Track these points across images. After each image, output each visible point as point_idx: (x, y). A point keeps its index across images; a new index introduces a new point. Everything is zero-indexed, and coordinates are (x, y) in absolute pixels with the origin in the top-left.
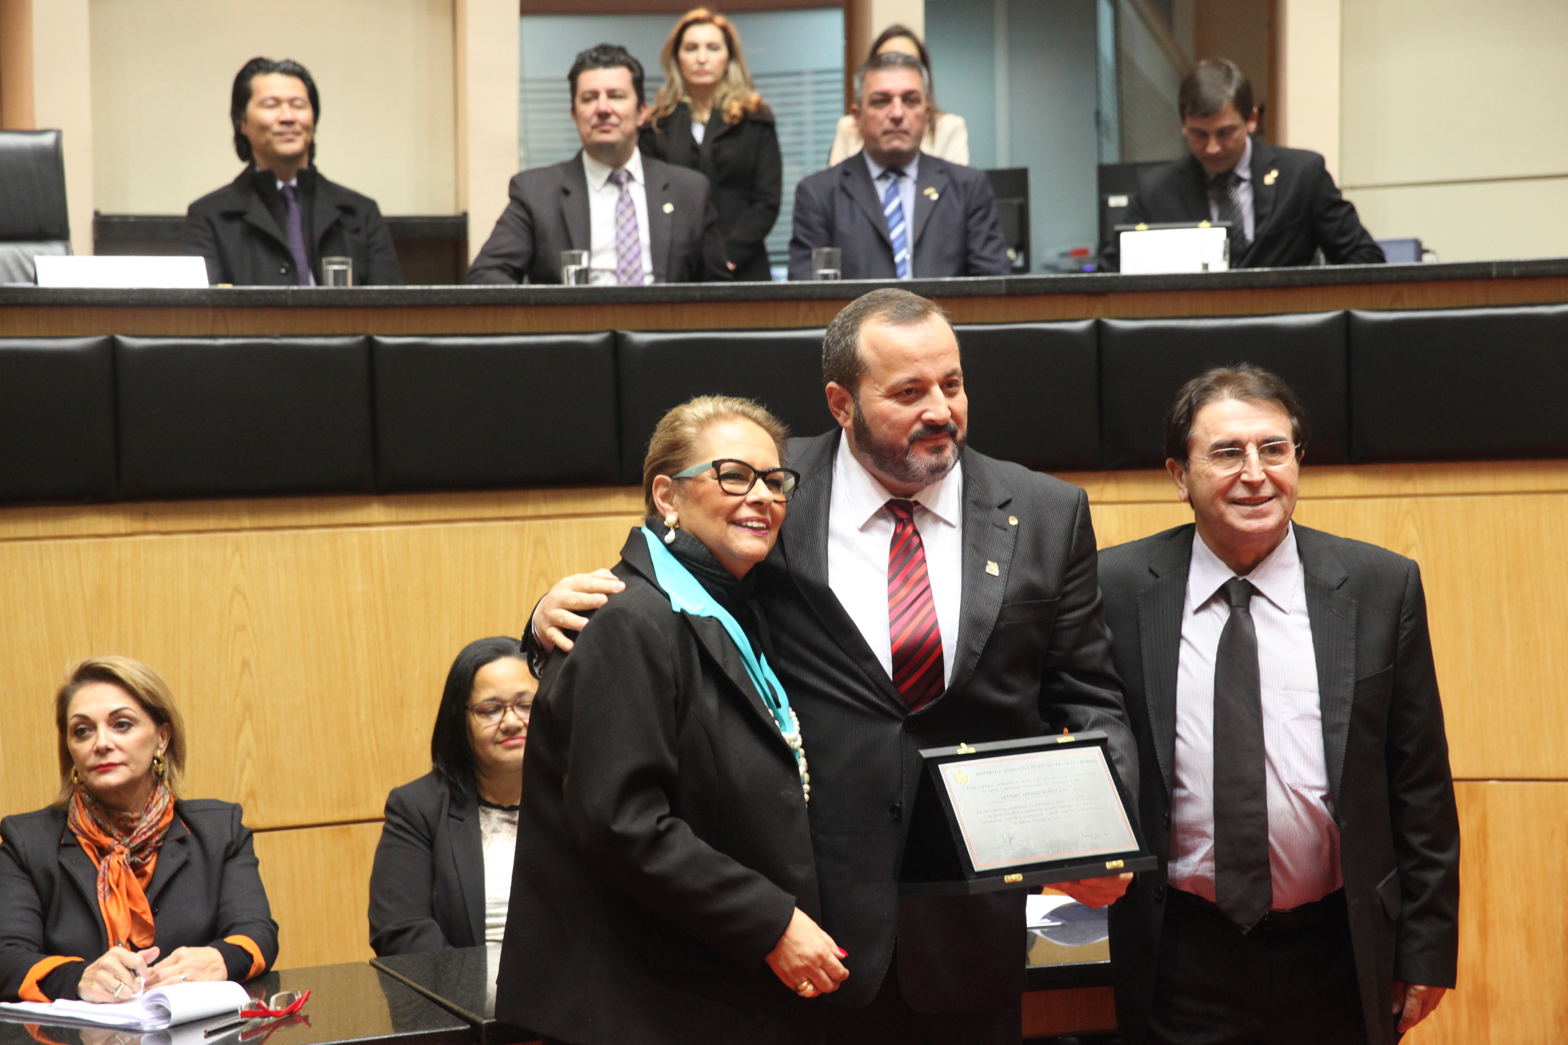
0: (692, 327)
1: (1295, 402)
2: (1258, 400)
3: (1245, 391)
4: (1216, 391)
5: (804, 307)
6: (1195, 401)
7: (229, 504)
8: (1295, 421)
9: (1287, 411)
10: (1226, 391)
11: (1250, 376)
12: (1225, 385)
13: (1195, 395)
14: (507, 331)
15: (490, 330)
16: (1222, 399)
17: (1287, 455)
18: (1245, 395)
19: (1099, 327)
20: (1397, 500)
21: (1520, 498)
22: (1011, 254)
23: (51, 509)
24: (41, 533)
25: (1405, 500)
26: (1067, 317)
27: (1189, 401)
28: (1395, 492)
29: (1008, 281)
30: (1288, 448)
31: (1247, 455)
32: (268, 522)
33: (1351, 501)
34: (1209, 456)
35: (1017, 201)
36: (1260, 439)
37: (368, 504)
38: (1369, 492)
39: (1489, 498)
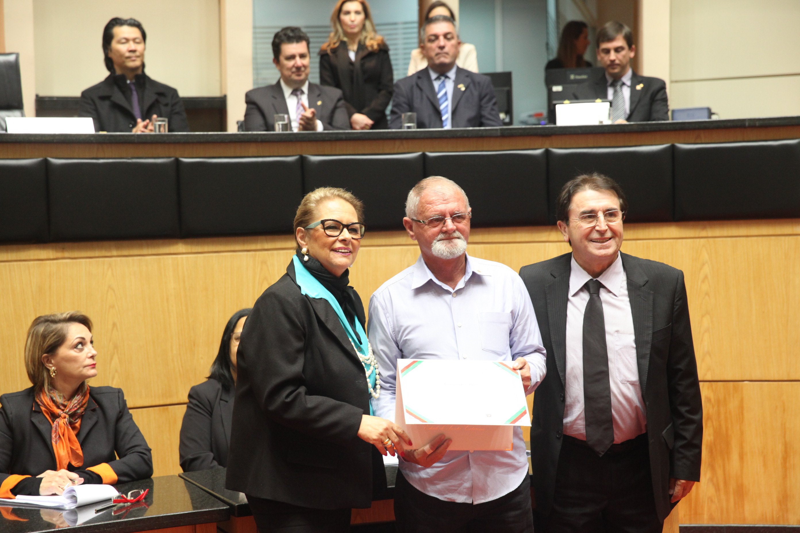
0: (341, 153)
1: (621, 191)
2: (603, 190)
3: (596, 185)
4: (582, 186)
5: (398, 143)
6: (571, 192)
7: (106, 243)
8: (621, 201)
9: (617, 196)
10: (587, 186)
11: (598, 178)
12: (586, 183)
13: (572, 188)
14: (246, 155)
15: (238, 155)
16: (585, 190)
17: (617, 217)
18: (597, 187)
19: (547, 153)
20: (698, 240)
21: (760, 239)
22: (502, 116)
23: (15, 247)
24: (10, 259)
25: (702, 240)
26: (531, 148)
27: (569, 191)
28: (697, 236)
29: (501, 129)
30: (618, 214)
31: (598, 217)
32: (125, 252)
33: (675, 240)
34: (579, 218)
35: (506, 89)
36: (605, 209)
37: (177, 243)
38: (684, 236)
39: (744, 239)
